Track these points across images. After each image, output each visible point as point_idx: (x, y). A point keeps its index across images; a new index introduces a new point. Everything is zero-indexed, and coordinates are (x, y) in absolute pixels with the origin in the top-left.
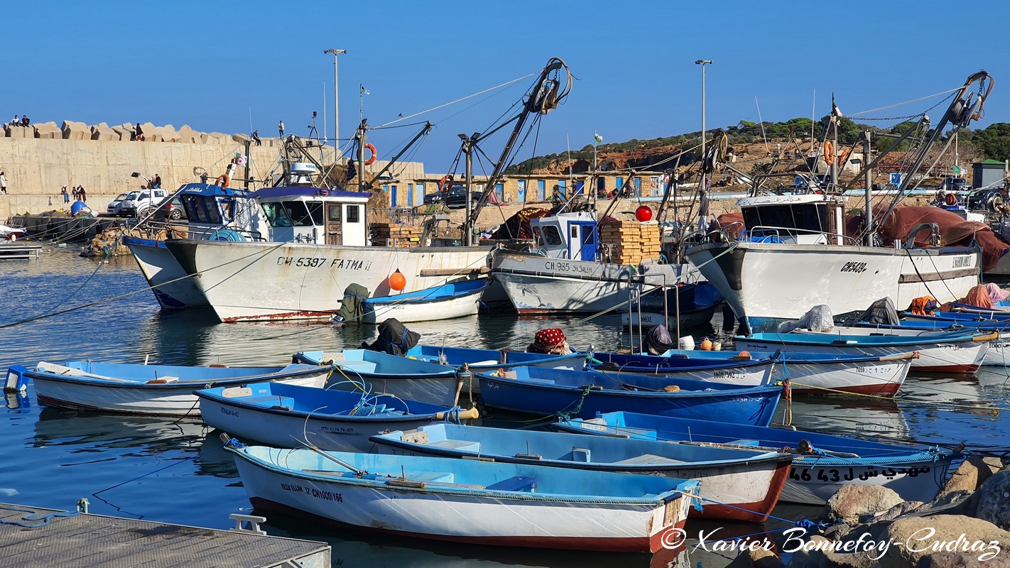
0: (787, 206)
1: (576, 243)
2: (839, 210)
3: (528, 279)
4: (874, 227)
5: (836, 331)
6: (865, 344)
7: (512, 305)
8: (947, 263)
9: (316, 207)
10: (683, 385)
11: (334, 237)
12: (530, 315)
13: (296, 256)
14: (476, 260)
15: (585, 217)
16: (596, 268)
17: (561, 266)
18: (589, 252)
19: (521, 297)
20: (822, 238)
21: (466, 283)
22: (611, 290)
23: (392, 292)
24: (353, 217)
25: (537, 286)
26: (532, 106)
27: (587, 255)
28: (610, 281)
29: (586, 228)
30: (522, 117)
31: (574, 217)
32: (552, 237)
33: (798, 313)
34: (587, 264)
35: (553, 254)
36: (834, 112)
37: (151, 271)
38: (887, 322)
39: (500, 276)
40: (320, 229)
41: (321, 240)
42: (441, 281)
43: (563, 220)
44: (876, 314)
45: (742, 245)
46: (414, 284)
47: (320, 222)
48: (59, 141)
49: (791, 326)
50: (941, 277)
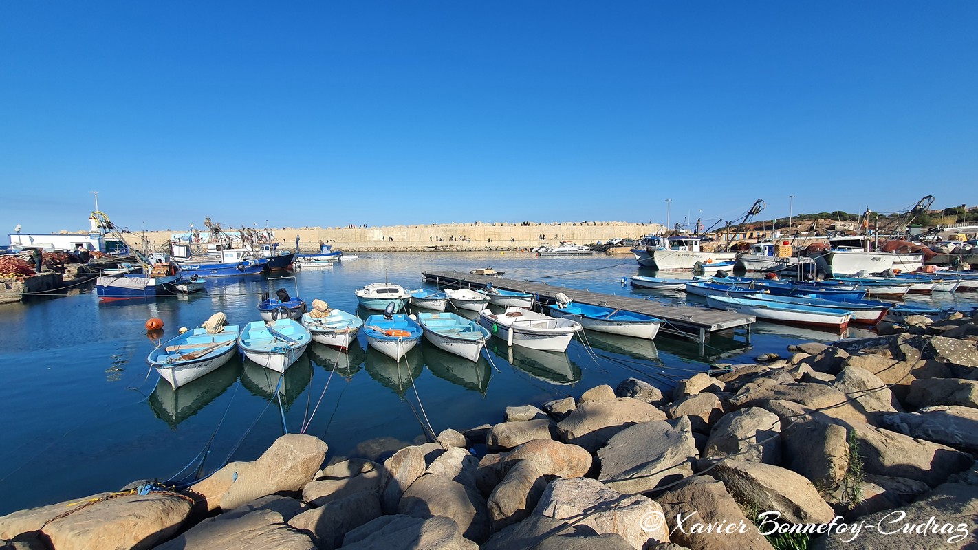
0: (849, 240)
1: (766, 251)
2: (868, 241)
3: (749, 261)
4: (878, 247)
5: (872, 278)
6: (881, 282)
7: (745, 268)
8: (911, 258)
9: (686, 241)
10: (825, 289)
11: (691, 249)
12: (750, 271)
13: (681, 254)
14: (733, 255)
15: (769, 244)
16: (772, 258)
17: (762, 257)
18: (770, 253)
19: (747, 266)
20: (863, 250)
21: (729, 262)
22: (777, 264)
23: (708, 263)
24: (696, 244)
25: (754, 263)
26: (751, 213)
27: (769, 255)
28: (776, 262)
29: (770, 247)
30: (747, 216)
31: (766, 244)
32: (758, 249)
33: (854, 273)
34: (770, 257)
35: (759, 254)
36: (867, 211)
37: (638, 257)
38: (889, 275)
39: (741, 260)
40: (687, 247)
41: (687, 249)
42: (721, 261)
43: (762, 245)
44: (886, 273)
45: (833, 252)
46: (715, 262)
47: (687, 245)
48: (593, 226)
49: (850, 276)
50: (909, 262)
